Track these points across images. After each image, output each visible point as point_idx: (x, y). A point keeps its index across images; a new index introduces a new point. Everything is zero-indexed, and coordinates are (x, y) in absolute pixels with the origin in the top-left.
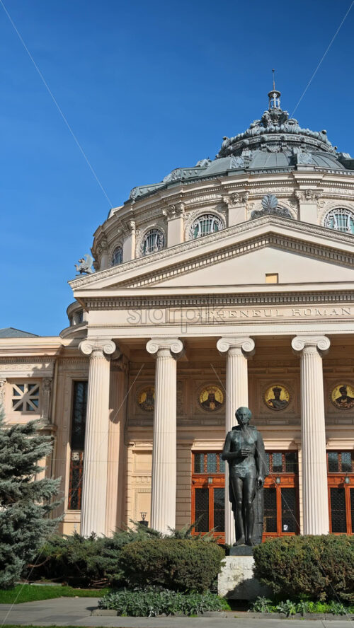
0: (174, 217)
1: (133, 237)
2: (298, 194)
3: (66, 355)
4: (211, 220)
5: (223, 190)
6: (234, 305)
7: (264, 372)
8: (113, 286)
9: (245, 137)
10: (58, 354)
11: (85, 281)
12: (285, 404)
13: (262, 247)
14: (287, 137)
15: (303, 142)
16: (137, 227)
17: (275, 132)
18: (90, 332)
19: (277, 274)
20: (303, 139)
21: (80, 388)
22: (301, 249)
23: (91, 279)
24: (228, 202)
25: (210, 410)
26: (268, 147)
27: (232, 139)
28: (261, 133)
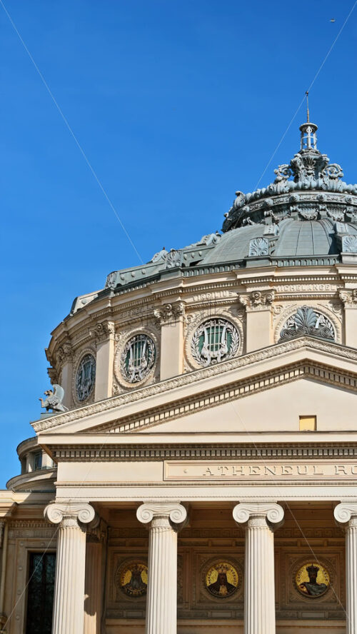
0: (171, 320)
1: (111, 343)
2: (343, 295)
3: (20, 517)
4: (222, 327)
5: (240, 285)
6: (256, 458)
7: (295, 544)
8: (91, 429)
9: (267, 195)
10: (10, 515)
11: (54, 423)
12: (324, 589)
13: (294, 379)
14: (326, 196)
15: (349, 204)
16: (116, 329)
17: (310, 189)
18: (59, 491)
19: (315, 417)
20: (350, 200)
21: (39, 562)
22: (347, 383)
23: (63, 420)
24: (245, 303)
25: (220, 596)
26: (300, 210)
27: (249, 195)
28: (291, 190)
